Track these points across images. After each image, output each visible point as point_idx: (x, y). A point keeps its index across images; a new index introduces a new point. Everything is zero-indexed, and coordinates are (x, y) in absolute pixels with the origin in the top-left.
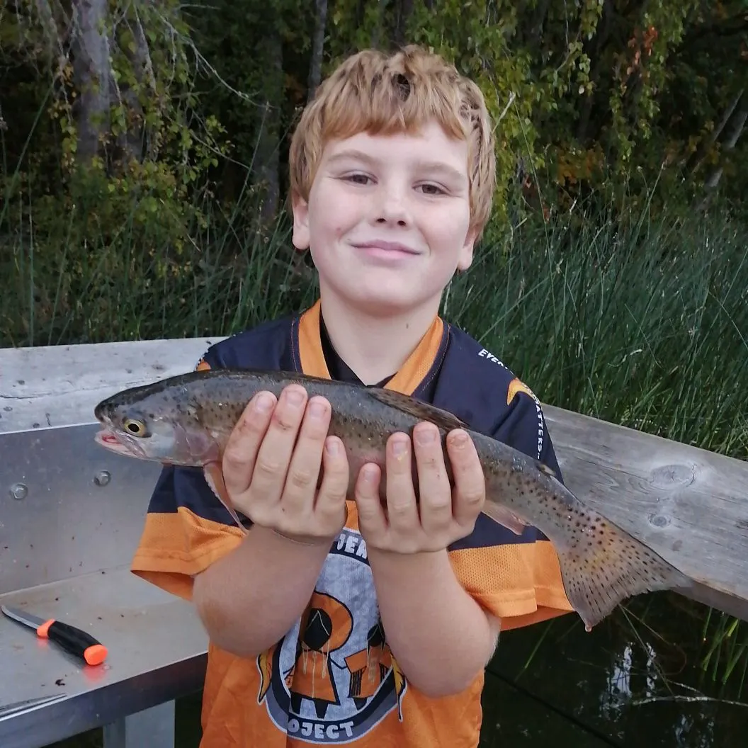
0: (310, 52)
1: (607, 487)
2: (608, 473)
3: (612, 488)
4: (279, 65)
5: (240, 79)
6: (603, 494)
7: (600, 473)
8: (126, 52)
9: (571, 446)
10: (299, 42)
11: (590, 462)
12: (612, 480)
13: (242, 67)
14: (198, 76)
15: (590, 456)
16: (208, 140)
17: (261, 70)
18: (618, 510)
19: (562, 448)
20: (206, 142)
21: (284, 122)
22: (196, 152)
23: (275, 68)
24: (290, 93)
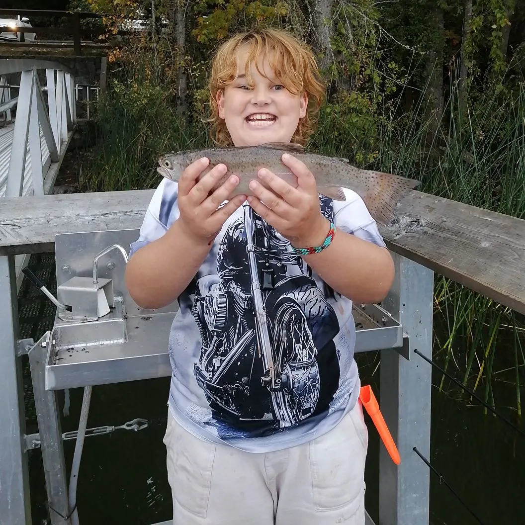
0: (463, 15)
1: (511, 259)
2: (514, 250)
3: (514, 259)
4: (441, 26)
5: (415, 38)
6: (507, 263)
7: (510, 250)
8: (340, 34)
9: (497, 235)
10: (455, 10)
11: (506, 244)
12: (516, 254)
13: (416, 30)
14: (381, 41)
15: (507, 240)
16: (393, 76)
17: (429, 31)
18: (513, 272)
19: (493, 236)
20: (392, 78)
21: (445, 59)
22: (386, 84)
23: (439, 28)
24: (449, 41)
